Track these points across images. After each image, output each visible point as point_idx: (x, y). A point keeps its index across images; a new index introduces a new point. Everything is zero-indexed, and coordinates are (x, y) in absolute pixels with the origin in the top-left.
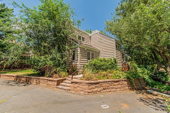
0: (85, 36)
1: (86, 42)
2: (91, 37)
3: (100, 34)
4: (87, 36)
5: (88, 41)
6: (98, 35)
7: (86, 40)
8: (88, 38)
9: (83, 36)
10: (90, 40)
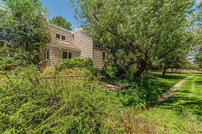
0: (66, 34)
1: (67, 40)
2: (74, 36)
3: (81, 33)
4: (69, 35)
5: (71, 40)
6: (80, 34)
7: (67, 39)
8: (70, 36)
9: (64, 35)
10: (73, 39)
